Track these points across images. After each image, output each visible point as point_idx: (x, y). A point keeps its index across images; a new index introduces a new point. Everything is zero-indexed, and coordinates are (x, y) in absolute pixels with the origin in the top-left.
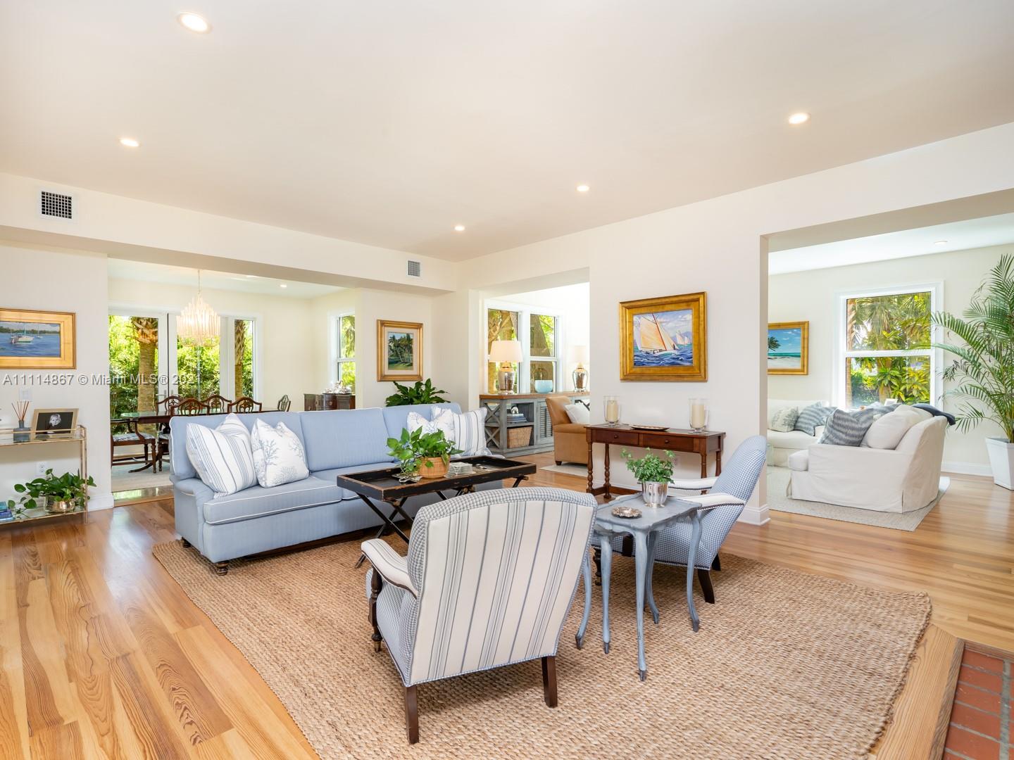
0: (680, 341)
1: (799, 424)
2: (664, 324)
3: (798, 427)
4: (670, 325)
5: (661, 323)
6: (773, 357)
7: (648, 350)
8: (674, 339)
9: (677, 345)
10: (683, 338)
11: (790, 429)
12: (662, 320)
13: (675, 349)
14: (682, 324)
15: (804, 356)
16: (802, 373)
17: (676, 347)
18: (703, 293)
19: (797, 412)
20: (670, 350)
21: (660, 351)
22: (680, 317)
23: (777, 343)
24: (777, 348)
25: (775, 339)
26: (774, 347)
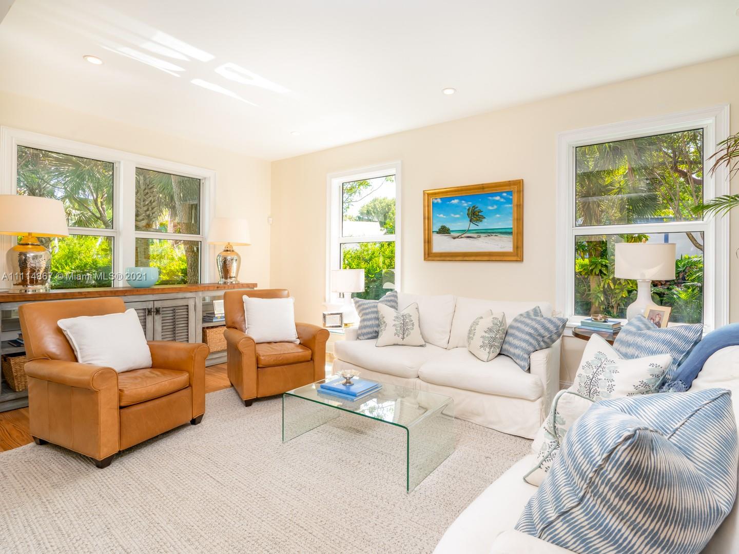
1: (506, 347)
3: (505, 350)
6: (475, 235)
11: (492, 355)
15: (517, 234)
16: (514, 258)
19: (502, 323)
23: (480, 214)
24: (481, 221)
25: (478, 209)
26: (477, 220)
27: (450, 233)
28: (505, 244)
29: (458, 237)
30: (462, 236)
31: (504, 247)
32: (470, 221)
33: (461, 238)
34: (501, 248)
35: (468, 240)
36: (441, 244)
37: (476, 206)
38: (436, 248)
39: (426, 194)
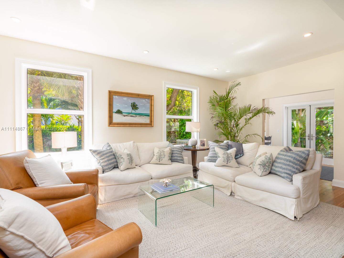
6: (134, 115)
15: (151, 116)
23: (137, 106)
24: (137, 109)
25: (136, 104)
26: (135, 109)
27: (122, 114)
28: (146, 120)
29: (126, 116)
30: (128, 115)
31: (146, 121)
32: (132, 109)
33: (128, 116)
34: (145, 121)
35: (131, 117)
36: (117, 118)
37: (135, 103)
38: (115, 120)
39: (110, 92)
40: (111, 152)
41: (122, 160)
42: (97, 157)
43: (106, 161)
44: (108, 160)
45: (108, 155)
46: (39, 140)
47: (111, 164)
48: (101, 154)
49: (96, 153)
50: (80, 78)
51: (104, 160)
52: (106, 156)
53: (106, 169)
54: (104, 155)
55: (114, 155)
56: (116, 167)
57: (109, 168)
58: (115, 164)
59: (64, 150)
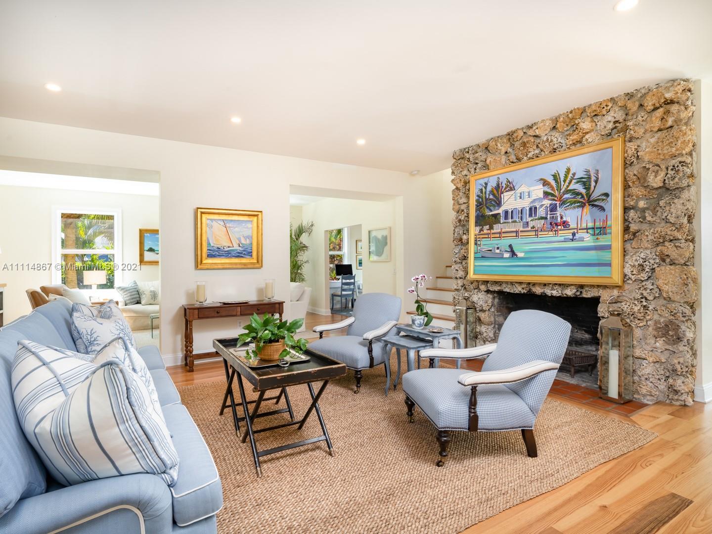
0: (243, 241)
2: (232, 228)
4: (236, 229)
5: (229, 227)
7: (219, 246)
8: (239, 240)
9: (241, 244)
10: (246, 240)
12: (230, 225)
13: (239, 246)
14: (245, 229)
17: (241, 245)
18: (261, 212)
20: (236, 247)
21: (229, 247)
22: (244, 225)
27: (154, 251)
36: (149, 256)
38: (146, 259)
39: (141, 231)
40: (135, 289)
41: (144, 296)
42: (121, 292)
43: (128, 296)
44: (131, 295)
45: (131, 291)
46: (73, 276)
47: (133, 299)
48: (124, 290)
49: (120, 289)
50: (111, 218)
51: (127, 295)
52: (129, 291)
53: (128, 303)
54: (127, 291)
55: (138, 291)
56: (139, 302)
57: (131, 302)
58: (138, 299)
59: (94, 287)
